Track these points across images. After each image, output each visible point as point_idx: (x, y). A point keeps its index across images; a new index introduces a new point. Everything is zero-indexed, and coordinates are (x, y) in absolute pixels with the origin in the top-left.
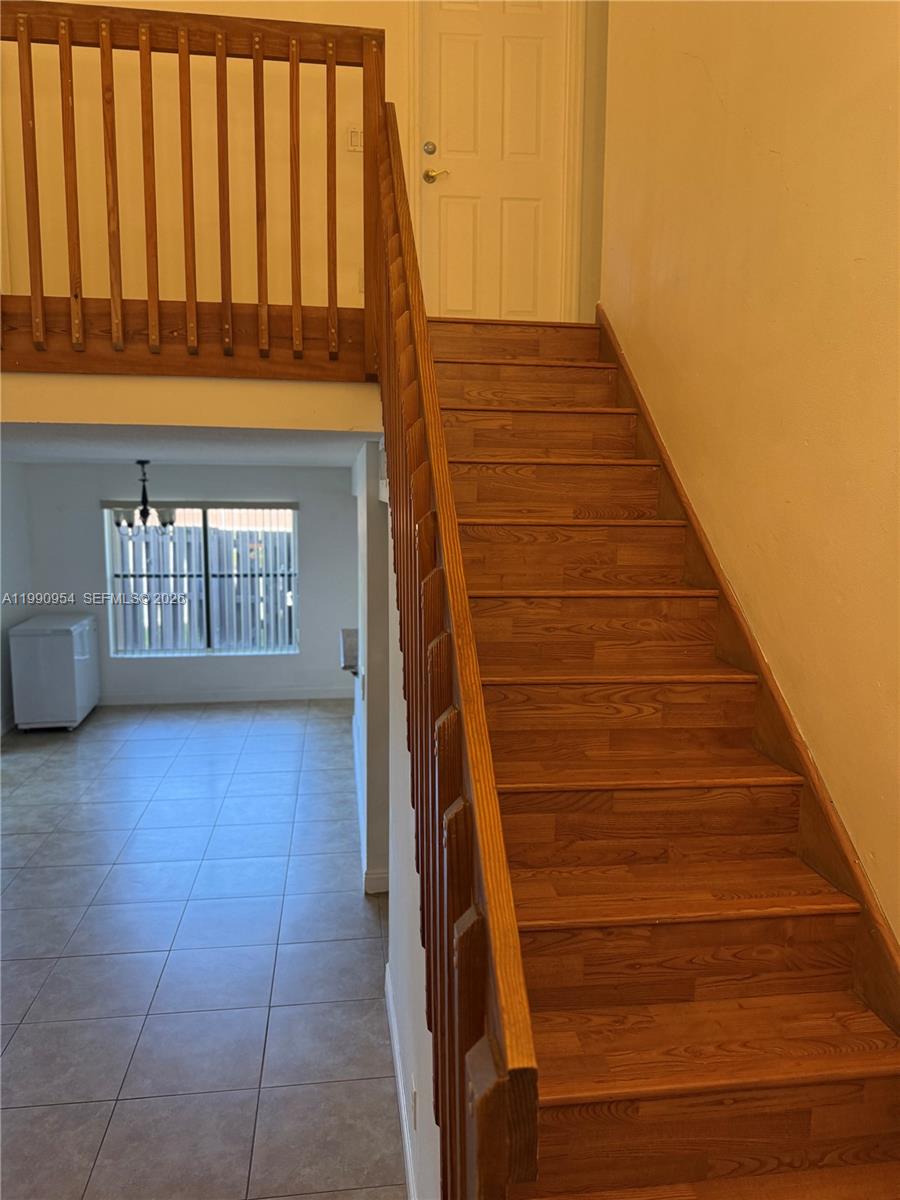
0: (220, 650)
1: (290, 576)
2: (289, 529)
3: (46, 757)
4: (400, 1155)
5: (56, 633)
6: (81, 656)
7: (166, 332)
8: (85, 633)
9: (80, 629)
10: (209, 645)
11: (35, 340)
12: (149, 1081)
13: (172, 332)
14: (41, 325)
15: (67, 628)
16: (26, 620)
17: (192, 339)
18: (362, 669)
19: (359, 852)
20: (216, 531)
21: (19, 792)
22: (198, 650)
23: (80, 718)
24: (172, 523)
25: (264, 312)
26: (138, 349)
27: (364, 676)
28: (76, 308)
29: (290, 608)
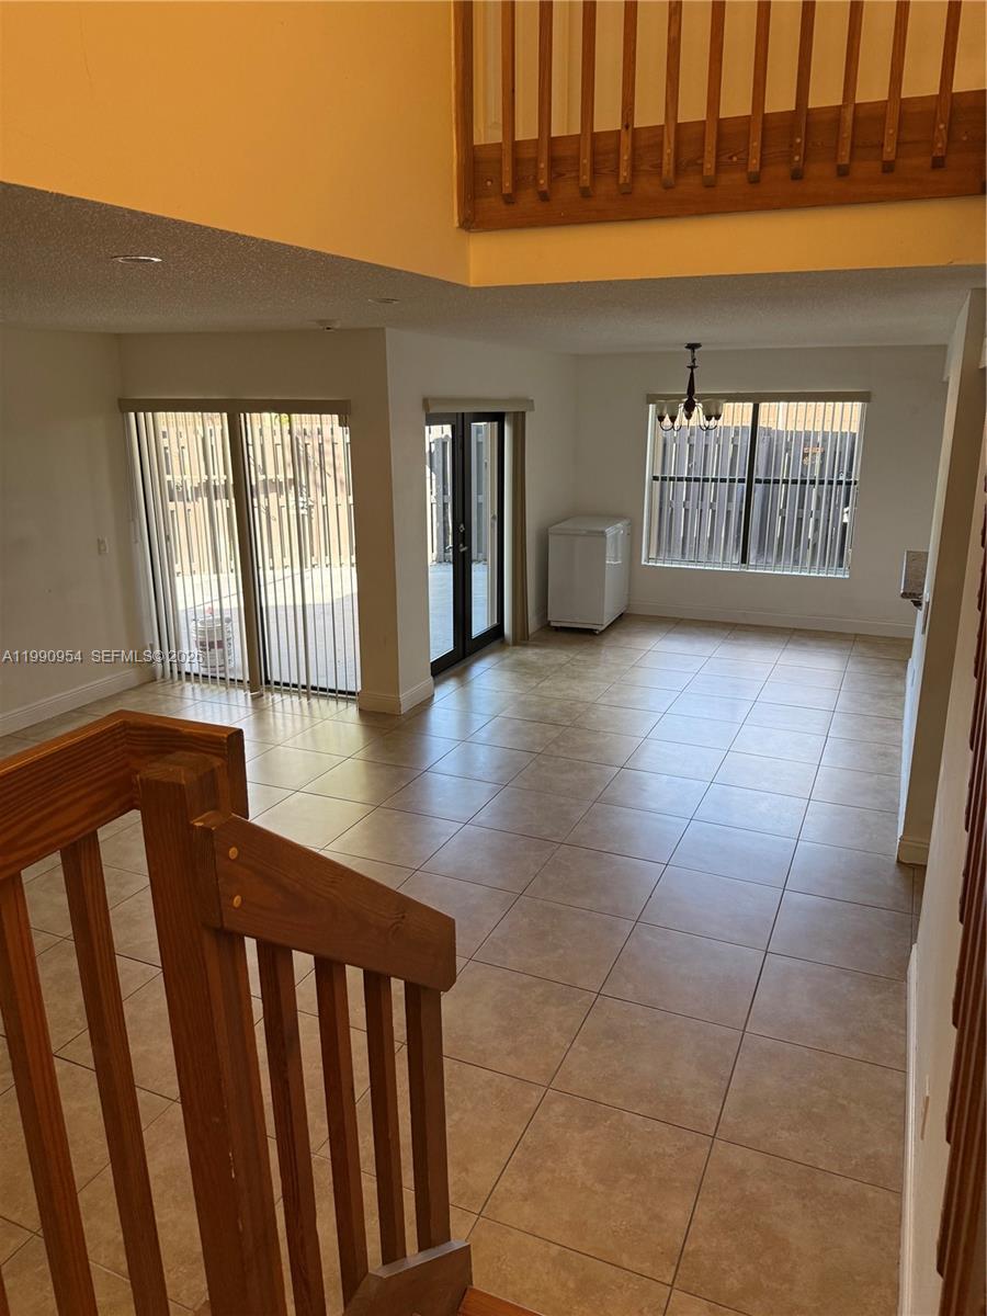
0: (756, 567)
1: (849, 484)
2: (855, 429)
3: (571, 656)
4: (900, 1160)
5: (591, 533)
6: (613, 560)
7: (724, 159)
8: (619, 537)
9: (614, 532)
10: (744, 560)
11: (581, 185)
12: (630, 986)
13: (731, 158)
14: (588, 166)
15: (600, 529)
16: (565, 520)
17: (754, 164)
18: (927, 596)
19: (896, 813)
20: (769, 431)
21: (546, 683)
22: (732, 564)
23: (607, 621)
24: (718, 417)
25: (848, 116)
26: (690, 184)
27: (928, 603)
28: (626, 140)
29: (845, 524)
